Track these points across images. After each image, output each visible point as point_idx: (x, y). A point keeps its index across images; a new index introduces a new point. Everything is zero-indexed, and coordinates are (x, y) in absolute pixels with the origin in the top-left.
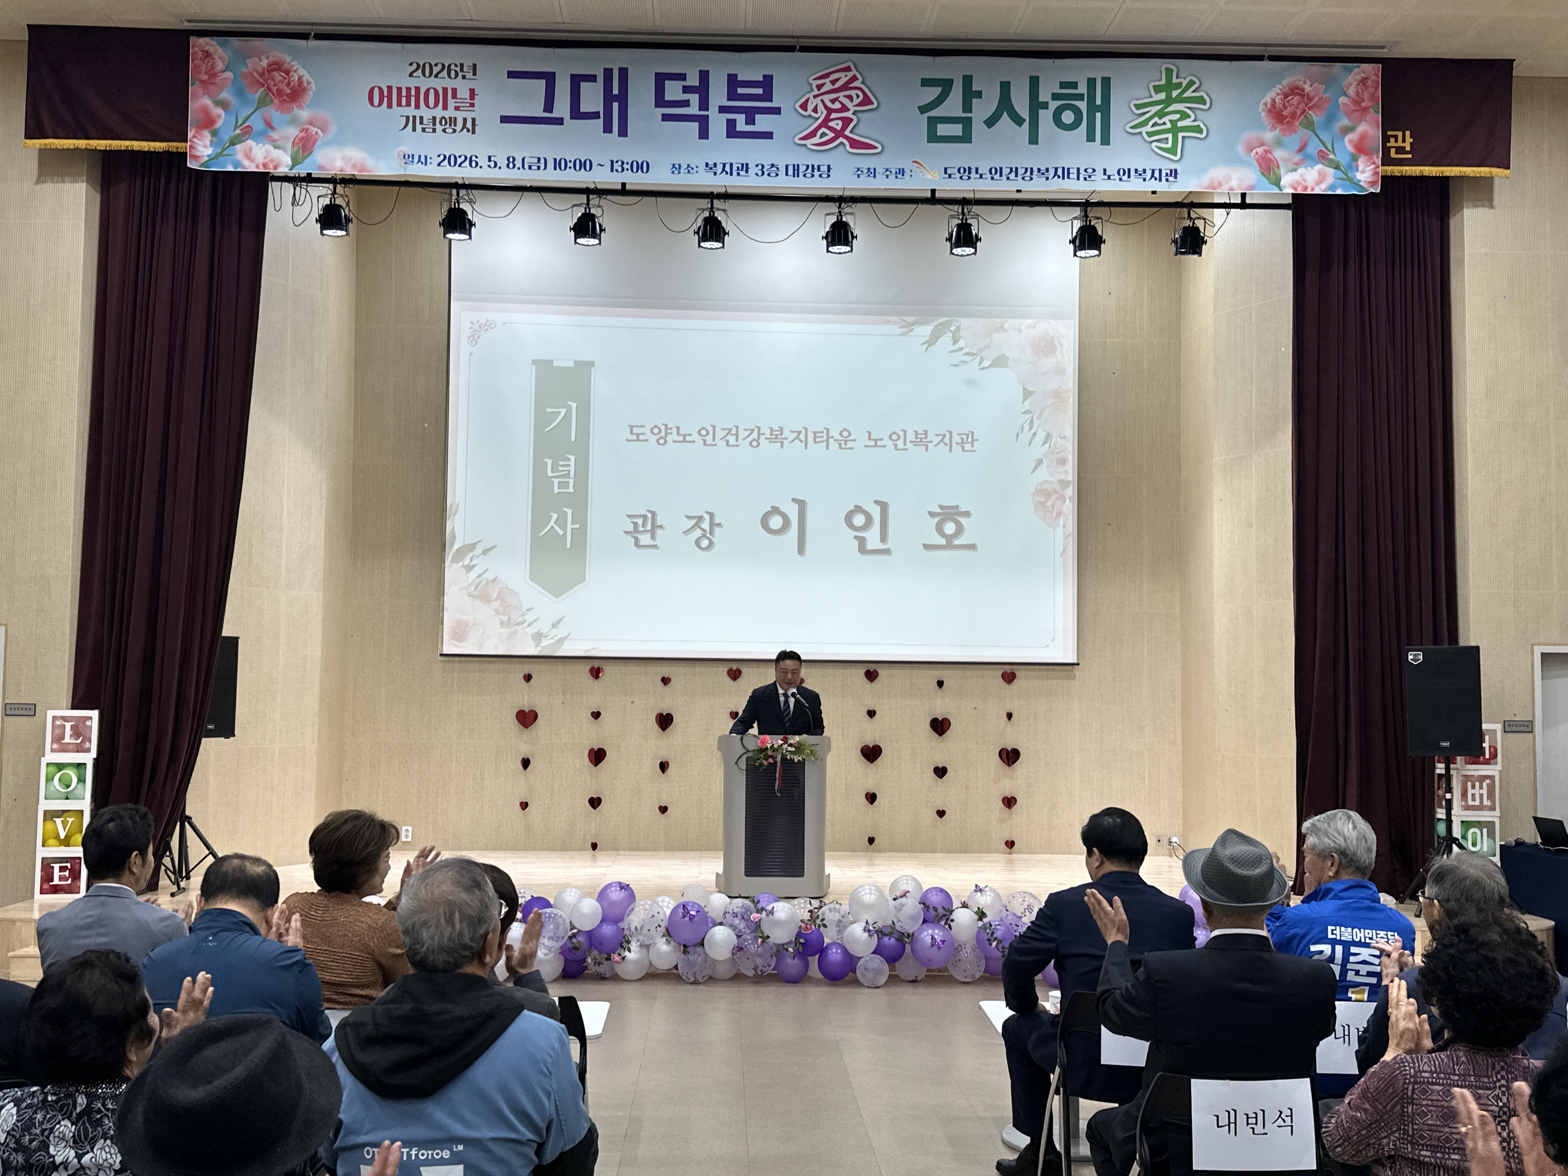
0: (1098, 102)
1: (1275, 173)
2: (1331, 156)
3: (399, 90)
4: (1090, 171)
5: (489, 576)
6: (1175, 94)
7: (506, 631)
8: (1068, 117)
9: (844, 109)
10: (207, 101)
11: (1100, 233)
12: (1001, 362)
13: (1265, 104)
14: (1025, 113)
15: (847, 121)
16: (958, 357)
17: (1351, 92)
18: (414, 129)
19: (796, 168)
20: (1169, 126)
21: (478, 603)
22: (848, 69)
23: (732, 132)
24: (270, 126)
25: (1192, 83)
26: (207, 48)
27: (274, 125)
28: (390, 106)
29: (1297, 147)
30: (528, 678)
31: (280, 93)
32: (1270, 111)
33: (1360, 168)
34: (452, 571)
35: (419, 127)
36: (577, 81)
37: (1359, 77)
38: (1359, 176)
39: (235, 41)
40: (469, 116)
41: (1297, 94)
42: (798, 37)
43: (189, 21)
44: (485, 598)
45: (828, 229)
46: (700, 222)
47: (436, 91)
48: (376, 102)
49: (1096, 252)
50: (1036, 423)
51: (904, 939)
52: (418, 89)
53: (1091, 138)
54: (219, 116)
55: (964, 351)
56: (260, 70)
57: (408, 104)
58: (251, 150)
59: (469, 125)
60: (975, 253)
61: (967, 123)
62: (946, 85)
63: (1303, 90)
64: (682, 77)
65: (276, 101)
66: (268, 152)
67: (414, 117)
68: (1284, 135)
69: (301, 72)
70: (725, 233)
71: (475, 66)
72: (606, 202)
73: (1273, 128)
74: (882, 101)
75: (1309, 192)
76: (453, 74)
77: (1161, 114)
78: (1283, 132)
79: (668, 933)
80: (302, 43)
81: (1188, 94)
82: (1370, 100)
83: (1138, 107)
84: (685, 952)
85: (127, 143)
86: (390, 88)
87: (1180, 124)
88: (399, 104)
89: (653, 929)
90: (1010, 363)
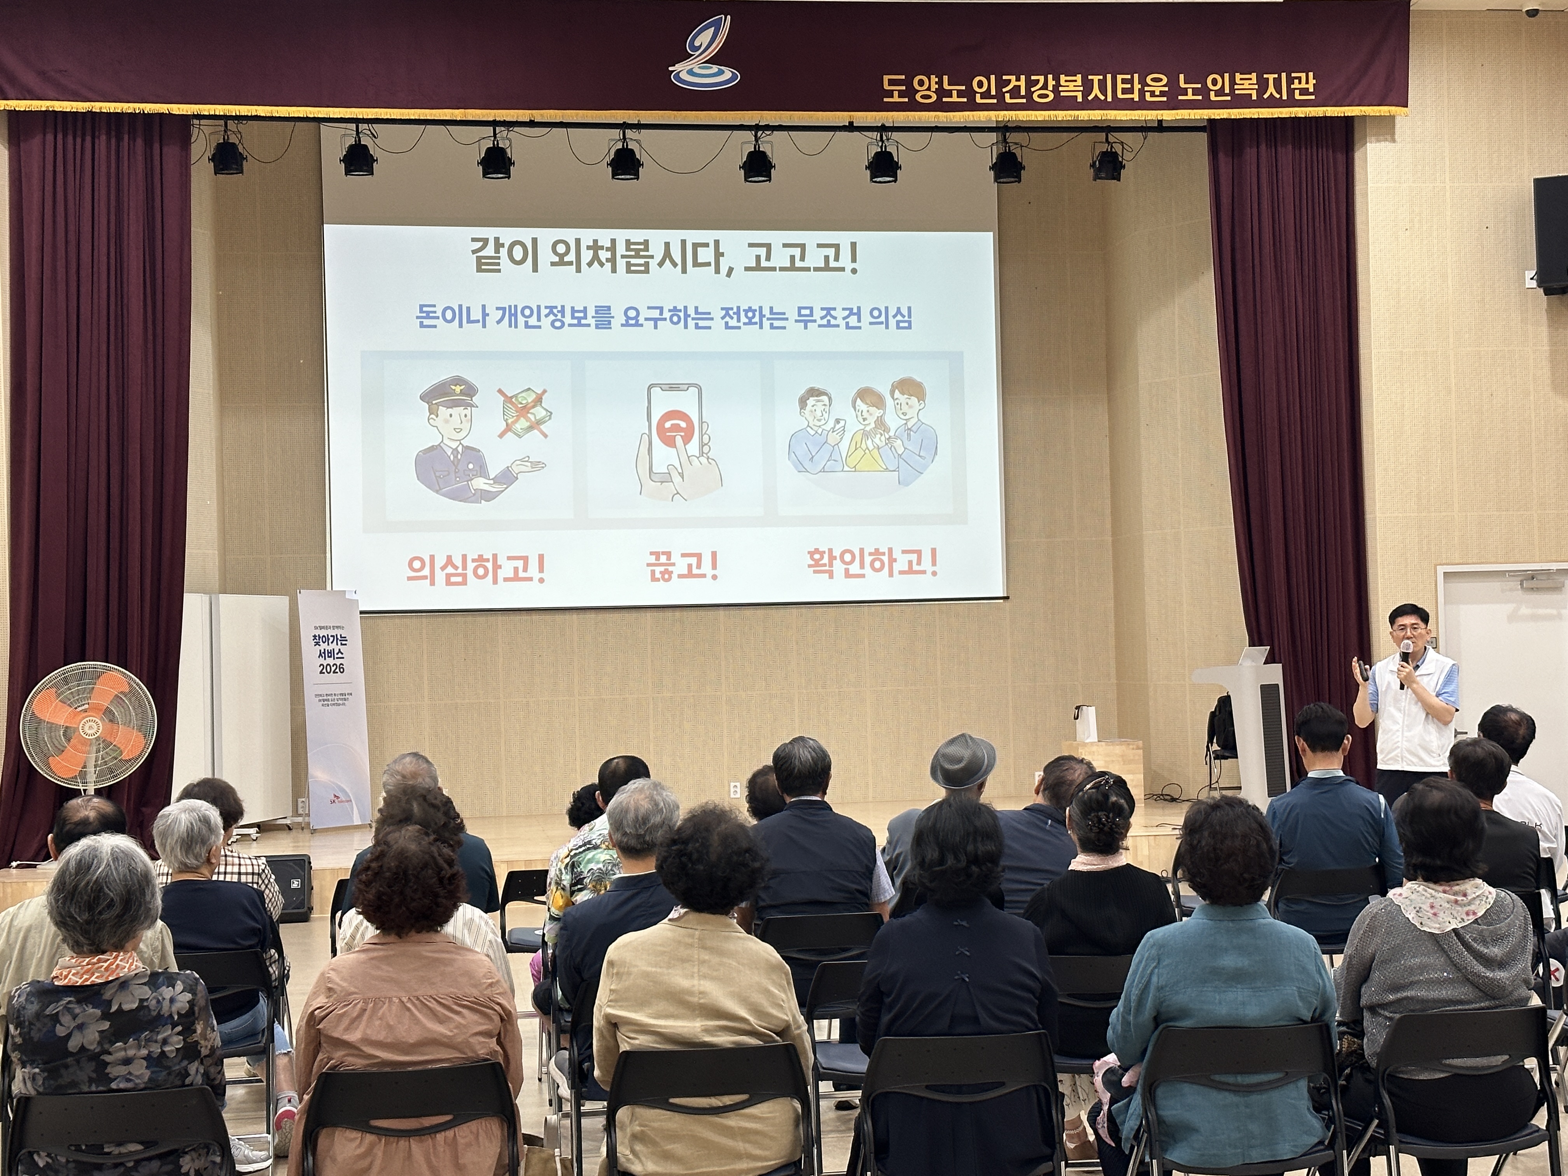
11: (1019, 159)
45: (745, 158)
49: (1015, 180)
60: (895, 180)
70: (640, 165)
72: (513, 134)
85: (48, 103)
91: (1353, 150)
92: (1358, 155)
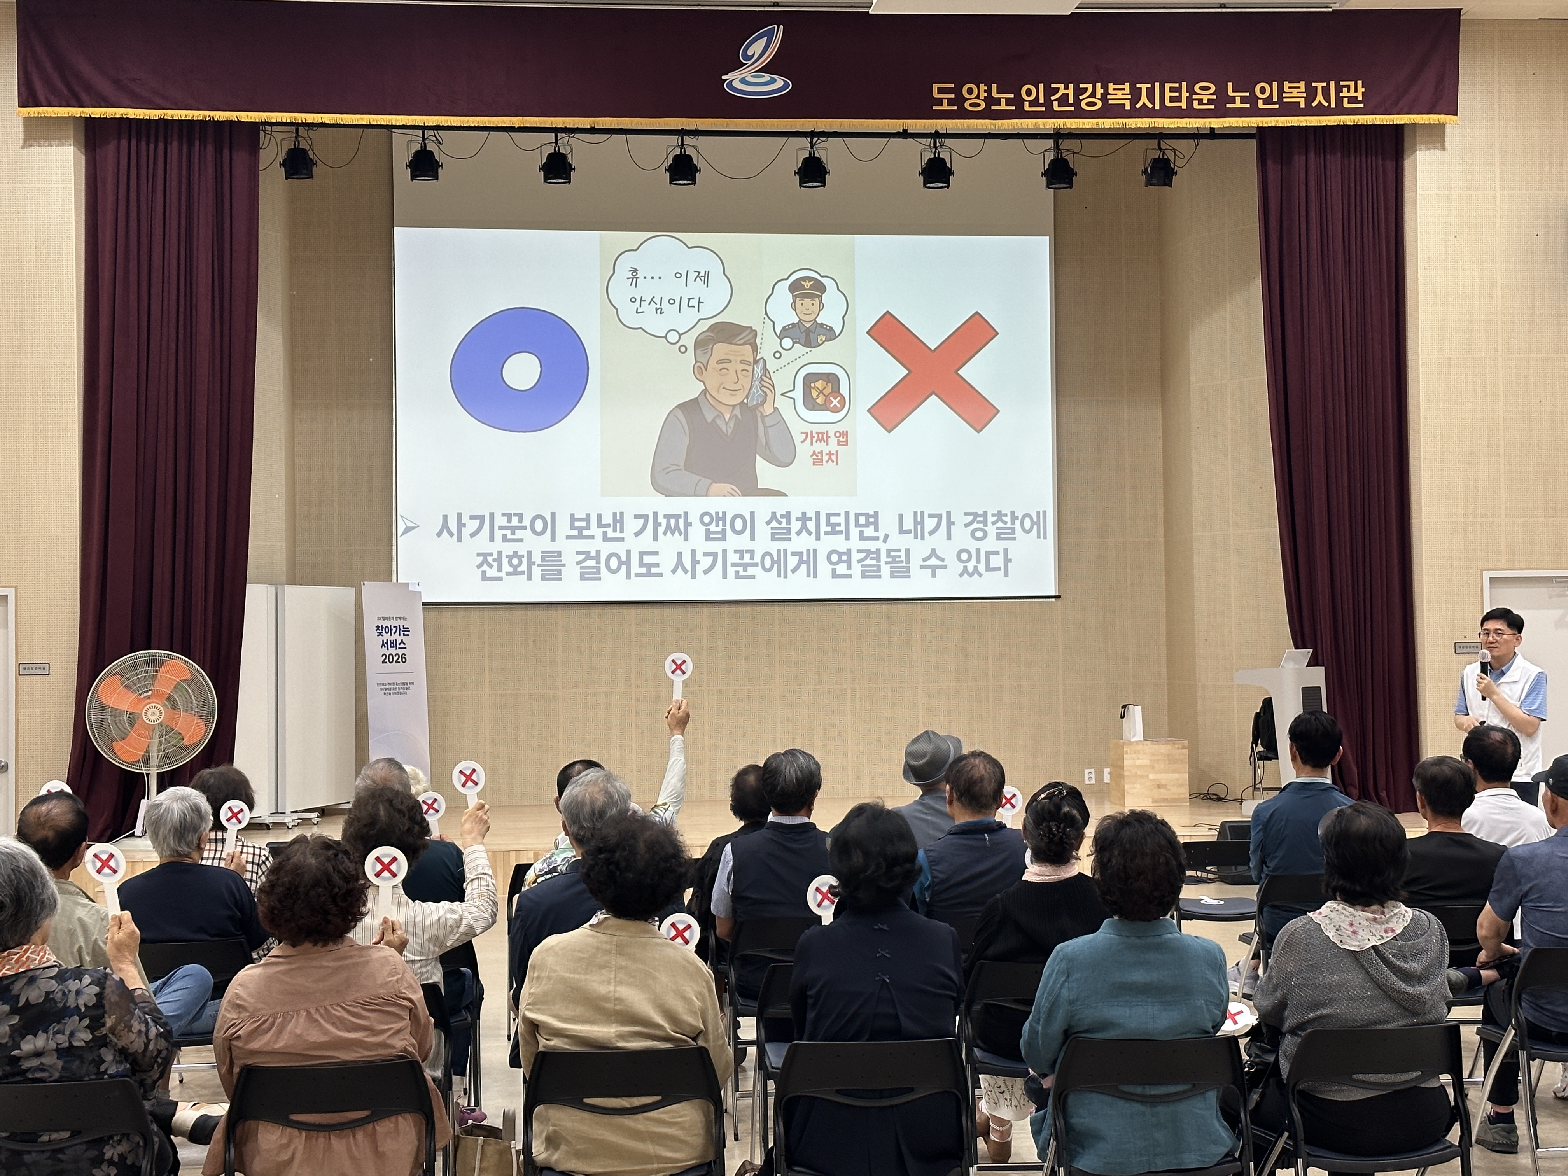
11: (1071, 166)
45: (800, 164)
46: (671, 159)
49: (1068, 185)
60: (948, 187)
70: (697, 170)
72: (574, 140)
85: (123, 111)
91: (1403, 158)
92: (1407, 163)
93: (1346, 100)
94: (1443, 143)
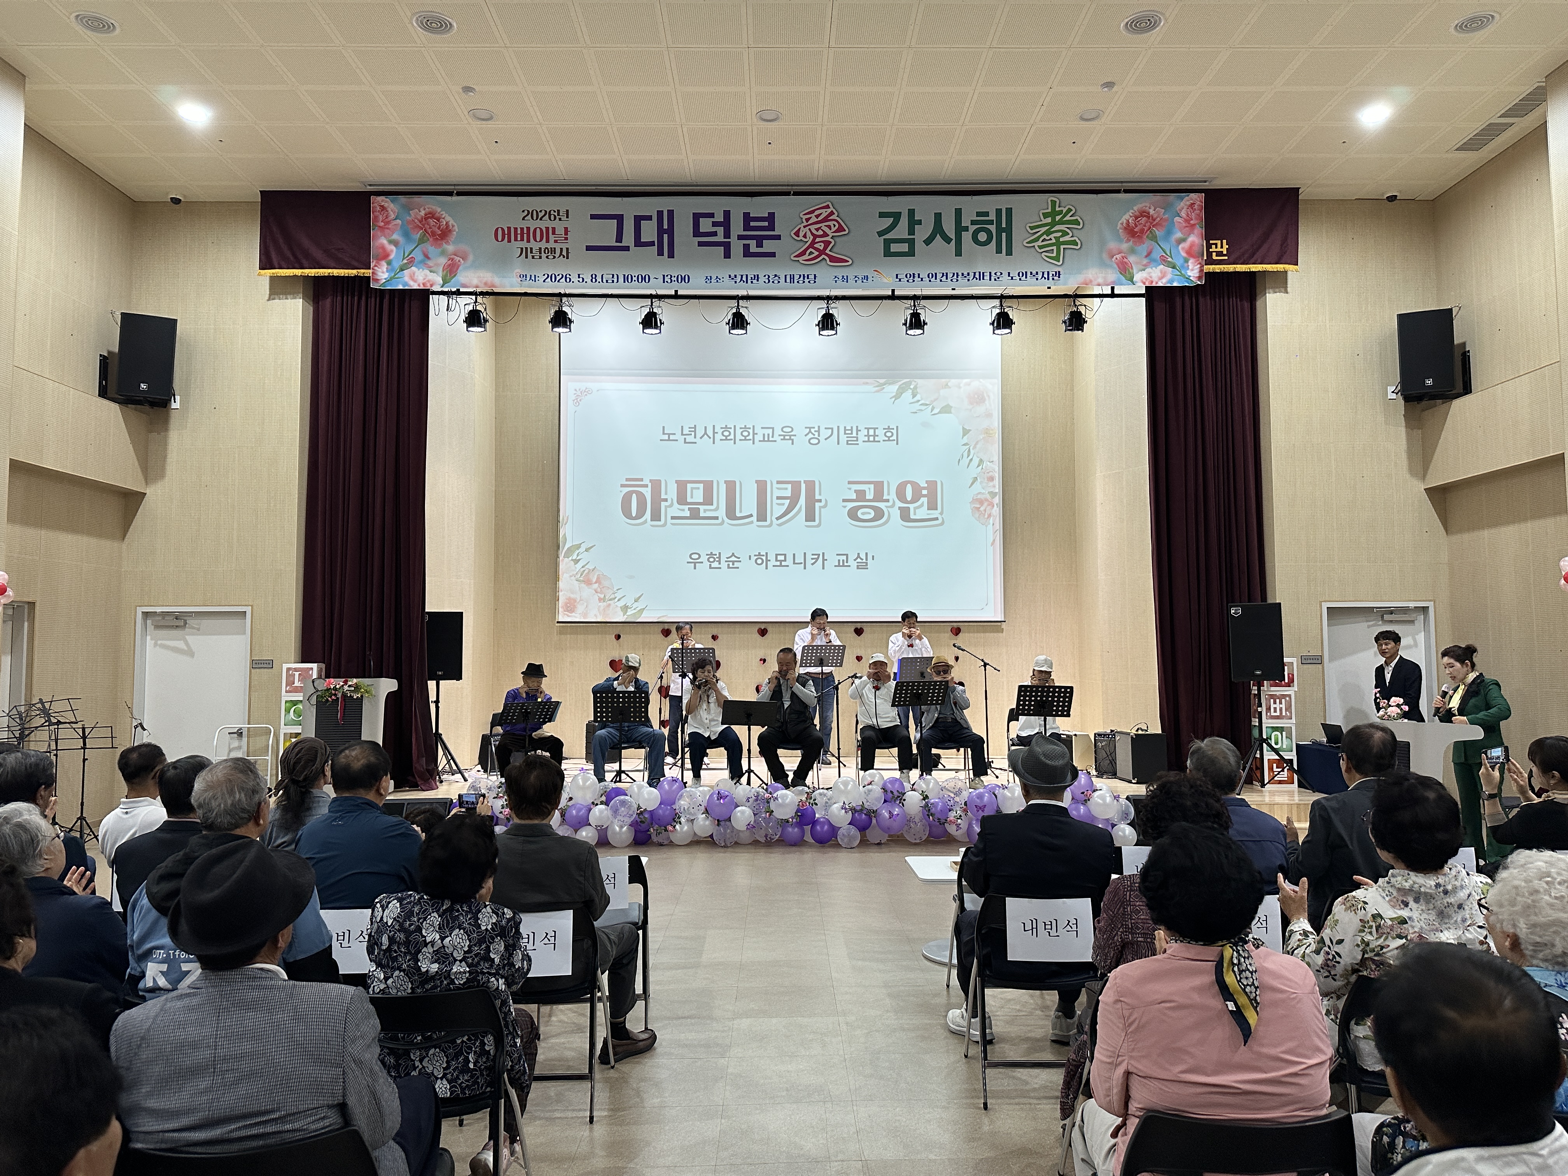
0: (1004, 226)
1: (1130, 273)
2: (1170, 259)
3: (516, 229)
4: (998, 274)
5: (590, 566)
6: (1058, 218)
7: (603, 605)
8: (983, 237)
9: (825, 235)
10: (384, 241)
11: (1011, 317)
12: (947, 409)
13: (1122, 224)
14: (952, 235)
15: (827, 244)
16: (917, 406)
17: (1183, 214)
18: (527, 257)
19: (792, 278)
20: (1054, 241)
21: (583, 585)
22: (828, 207)
23: (747, 253)
24: (427, 257)
25: (1070, 210)
26: (383, 204)
27: (430, 256)
28: (509, 241)
29: (1145, 254)
30: (618, 637)
31: (433, 234)
32: (1125, 228)
33: (1190, 267)
34: (565, 564)
35: (530, 255)
36: (638, 219)
37: (1188, 203)
38: (1189, 273)
39: (402, 199)
40: (564, 246)
41: (1145, 216)
42: (792, 185)
43: (370, 185)
44: (588, 582)
45: (819, 319)
46: (730, 316)
47: (541, 230)
48: (500, 239)
49: (1009, 331)
50: (972, 452)
51: (871, 814)
52: (528, 229)
53: (999, 251)
54: (392, 251)
55: (920, 403)
56: (419, 218)
57: (522, 240)
58: (414, 274)
59: (564, 253)
60: (923, 333)
61: (911, 243)
62: (897, 216)
63: (1149, 213)
64: (712, 215)
65: (431, 240)
66: (426, 276)
67: (526, 248)
68: (1136, 245)
69: (448, 218)
70: (747, 324)
71: (567, 211)
72: (664, 303)
73: (1128, 241)
74: (851, 227)
75: (1154, 285)
76: (552, 218)
77: (1048, 233)
78: (1135, 243)
79: (706, 811)
80: (448, 198)
81: (1067, 218)
82: (1196, 219)
83: (1032, 228)
84: (718, 825)
85: (330, 271)
86: (509, 228)
87: (1061, 240)
88: (516, 240)
89: (696, 808)
90: (953, 410)
91: (1255, 300)
92: (1259, 303)
93: (1214, 254)
94: (1286, 288)
